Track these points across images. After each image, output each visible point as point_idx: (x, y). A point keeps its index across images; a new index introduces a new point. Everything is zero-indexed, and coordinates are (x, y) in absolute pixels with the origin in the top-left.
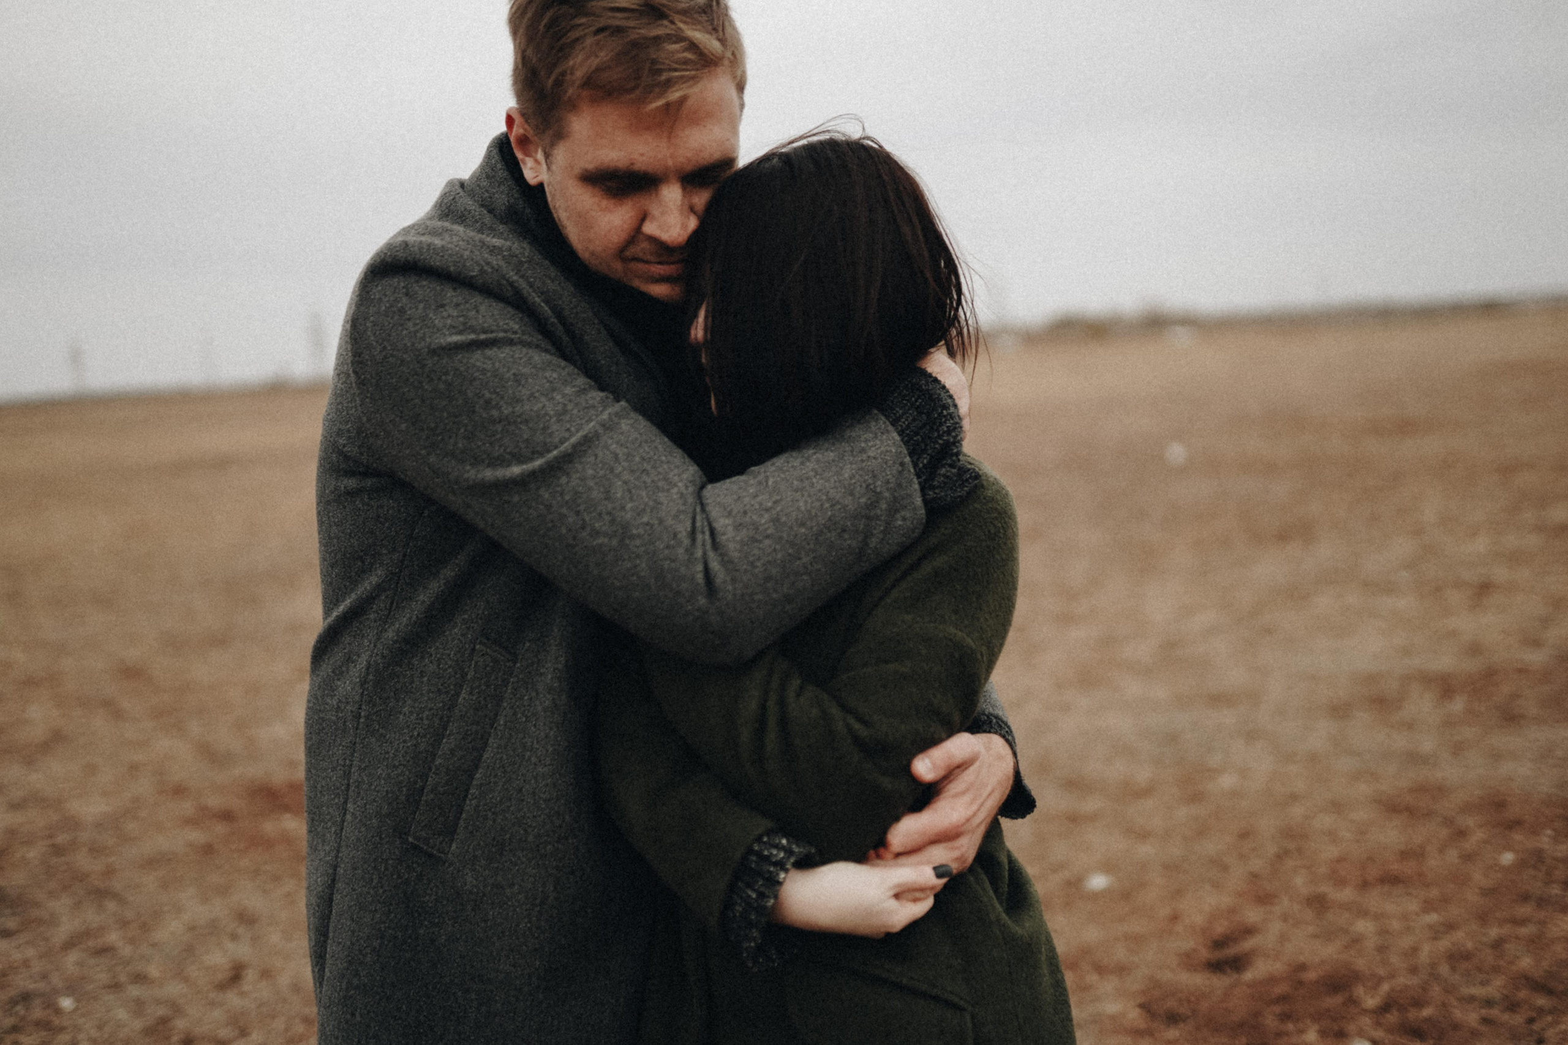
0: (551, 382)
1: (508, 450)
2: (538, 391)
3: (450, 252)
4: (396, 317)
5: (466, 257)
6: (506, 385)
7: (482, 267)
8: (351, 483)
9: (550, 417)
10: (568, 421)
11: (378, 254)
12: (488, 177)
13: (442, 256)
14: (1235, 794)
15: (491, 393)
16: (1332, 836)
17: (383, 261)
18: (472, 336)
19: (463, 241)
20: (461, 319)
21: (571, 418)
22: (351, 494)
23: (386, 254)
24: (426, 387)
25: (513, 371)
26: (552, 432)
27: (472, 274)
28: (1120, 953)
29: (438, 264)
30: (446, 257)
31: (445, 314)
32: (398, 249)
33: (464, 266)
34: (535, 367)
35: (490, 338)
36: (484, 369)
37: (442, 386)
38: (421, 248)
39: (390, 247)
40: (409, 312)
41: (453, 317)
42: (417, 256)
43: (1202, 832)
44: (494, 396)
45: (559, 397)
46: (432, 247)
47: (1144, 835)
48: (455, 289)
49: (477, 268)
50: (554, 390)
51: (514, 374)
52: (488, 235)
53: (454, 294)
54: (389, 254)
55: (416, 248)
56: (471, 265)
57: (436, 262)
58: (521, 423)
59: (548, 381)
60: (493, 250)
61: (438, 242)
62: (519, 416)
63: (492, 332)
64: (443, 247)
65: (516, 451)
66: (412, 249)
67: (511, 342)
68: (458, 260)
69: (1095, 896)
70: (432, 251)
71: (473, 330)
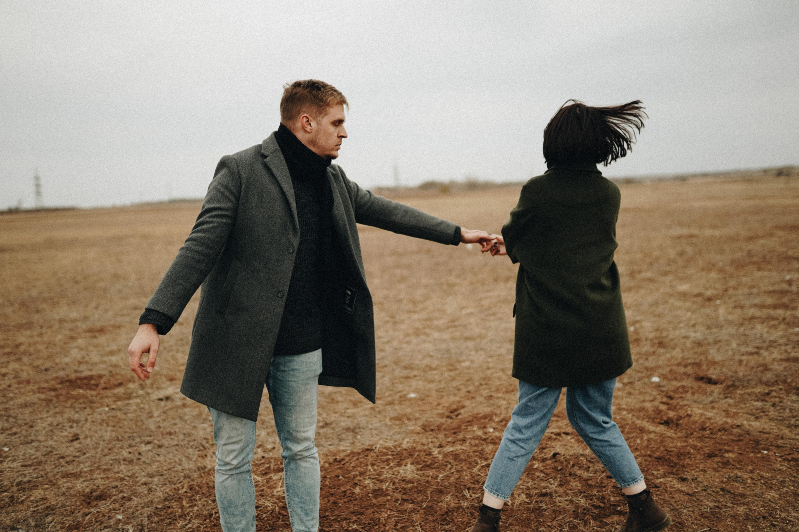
14: (469, 368)
16: (499, 378)
28: (417, 415)
43: (453, 379)
47: (432, 381)
69: (410, 400)
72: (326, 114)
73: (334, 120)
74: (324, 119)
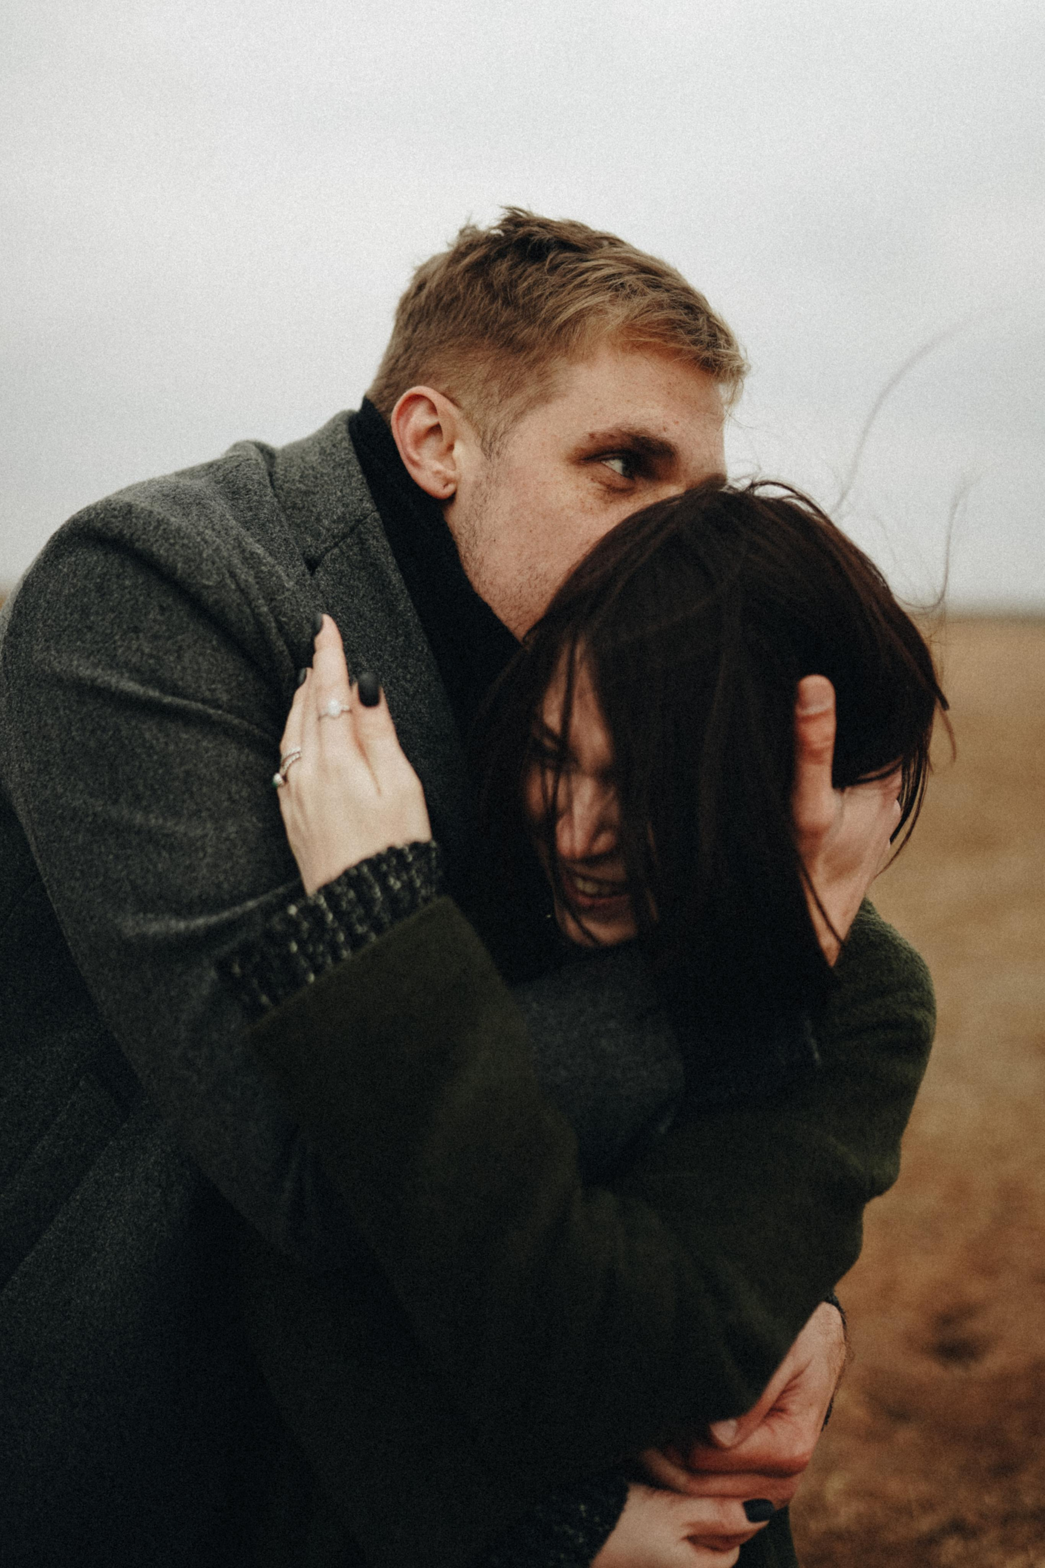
0: (234, 802)
1: (132, 877)
2: (209, 809)
3: (186, 541)
4: (77, 615)
5: (205, 555)
6: (170, 783)
7: (223, 579)
10: (225, 872)
11: (88, 510)
12: (323, 451)
13: (173, 545)
15: (146, 787)
18: (154, 693)
19: (214, 530)
20: (152, 662)
21: (232, 868)
24: (74, 733)
25: (187, 767)
26: (196, 879)
30: (177, 547)
31: (135, 645)
32: (116, 513)
33: (198, 568)
34: (221, 771)
35: (178, 706)
36: (152, 747)
37: (92, 744)
40: (92, 618)
41: (143, 654)
44: (147, 793)
49: (215, 577)
51: (187, 773)
52: (253, 535)
56: (209, 571)
57: (160, 550)
58: (164, 847)
59: (230, 799)
60: (250, 560)
61: (176, 520)
62: (167, 835)
64: (179, 530)
65: (139, 882)
67: (204, 722)
68: (192, 556)
70: (160, 532)
71: (160, 685)
72: (544, 398)
73: (592, 436)
74: (522, 426)
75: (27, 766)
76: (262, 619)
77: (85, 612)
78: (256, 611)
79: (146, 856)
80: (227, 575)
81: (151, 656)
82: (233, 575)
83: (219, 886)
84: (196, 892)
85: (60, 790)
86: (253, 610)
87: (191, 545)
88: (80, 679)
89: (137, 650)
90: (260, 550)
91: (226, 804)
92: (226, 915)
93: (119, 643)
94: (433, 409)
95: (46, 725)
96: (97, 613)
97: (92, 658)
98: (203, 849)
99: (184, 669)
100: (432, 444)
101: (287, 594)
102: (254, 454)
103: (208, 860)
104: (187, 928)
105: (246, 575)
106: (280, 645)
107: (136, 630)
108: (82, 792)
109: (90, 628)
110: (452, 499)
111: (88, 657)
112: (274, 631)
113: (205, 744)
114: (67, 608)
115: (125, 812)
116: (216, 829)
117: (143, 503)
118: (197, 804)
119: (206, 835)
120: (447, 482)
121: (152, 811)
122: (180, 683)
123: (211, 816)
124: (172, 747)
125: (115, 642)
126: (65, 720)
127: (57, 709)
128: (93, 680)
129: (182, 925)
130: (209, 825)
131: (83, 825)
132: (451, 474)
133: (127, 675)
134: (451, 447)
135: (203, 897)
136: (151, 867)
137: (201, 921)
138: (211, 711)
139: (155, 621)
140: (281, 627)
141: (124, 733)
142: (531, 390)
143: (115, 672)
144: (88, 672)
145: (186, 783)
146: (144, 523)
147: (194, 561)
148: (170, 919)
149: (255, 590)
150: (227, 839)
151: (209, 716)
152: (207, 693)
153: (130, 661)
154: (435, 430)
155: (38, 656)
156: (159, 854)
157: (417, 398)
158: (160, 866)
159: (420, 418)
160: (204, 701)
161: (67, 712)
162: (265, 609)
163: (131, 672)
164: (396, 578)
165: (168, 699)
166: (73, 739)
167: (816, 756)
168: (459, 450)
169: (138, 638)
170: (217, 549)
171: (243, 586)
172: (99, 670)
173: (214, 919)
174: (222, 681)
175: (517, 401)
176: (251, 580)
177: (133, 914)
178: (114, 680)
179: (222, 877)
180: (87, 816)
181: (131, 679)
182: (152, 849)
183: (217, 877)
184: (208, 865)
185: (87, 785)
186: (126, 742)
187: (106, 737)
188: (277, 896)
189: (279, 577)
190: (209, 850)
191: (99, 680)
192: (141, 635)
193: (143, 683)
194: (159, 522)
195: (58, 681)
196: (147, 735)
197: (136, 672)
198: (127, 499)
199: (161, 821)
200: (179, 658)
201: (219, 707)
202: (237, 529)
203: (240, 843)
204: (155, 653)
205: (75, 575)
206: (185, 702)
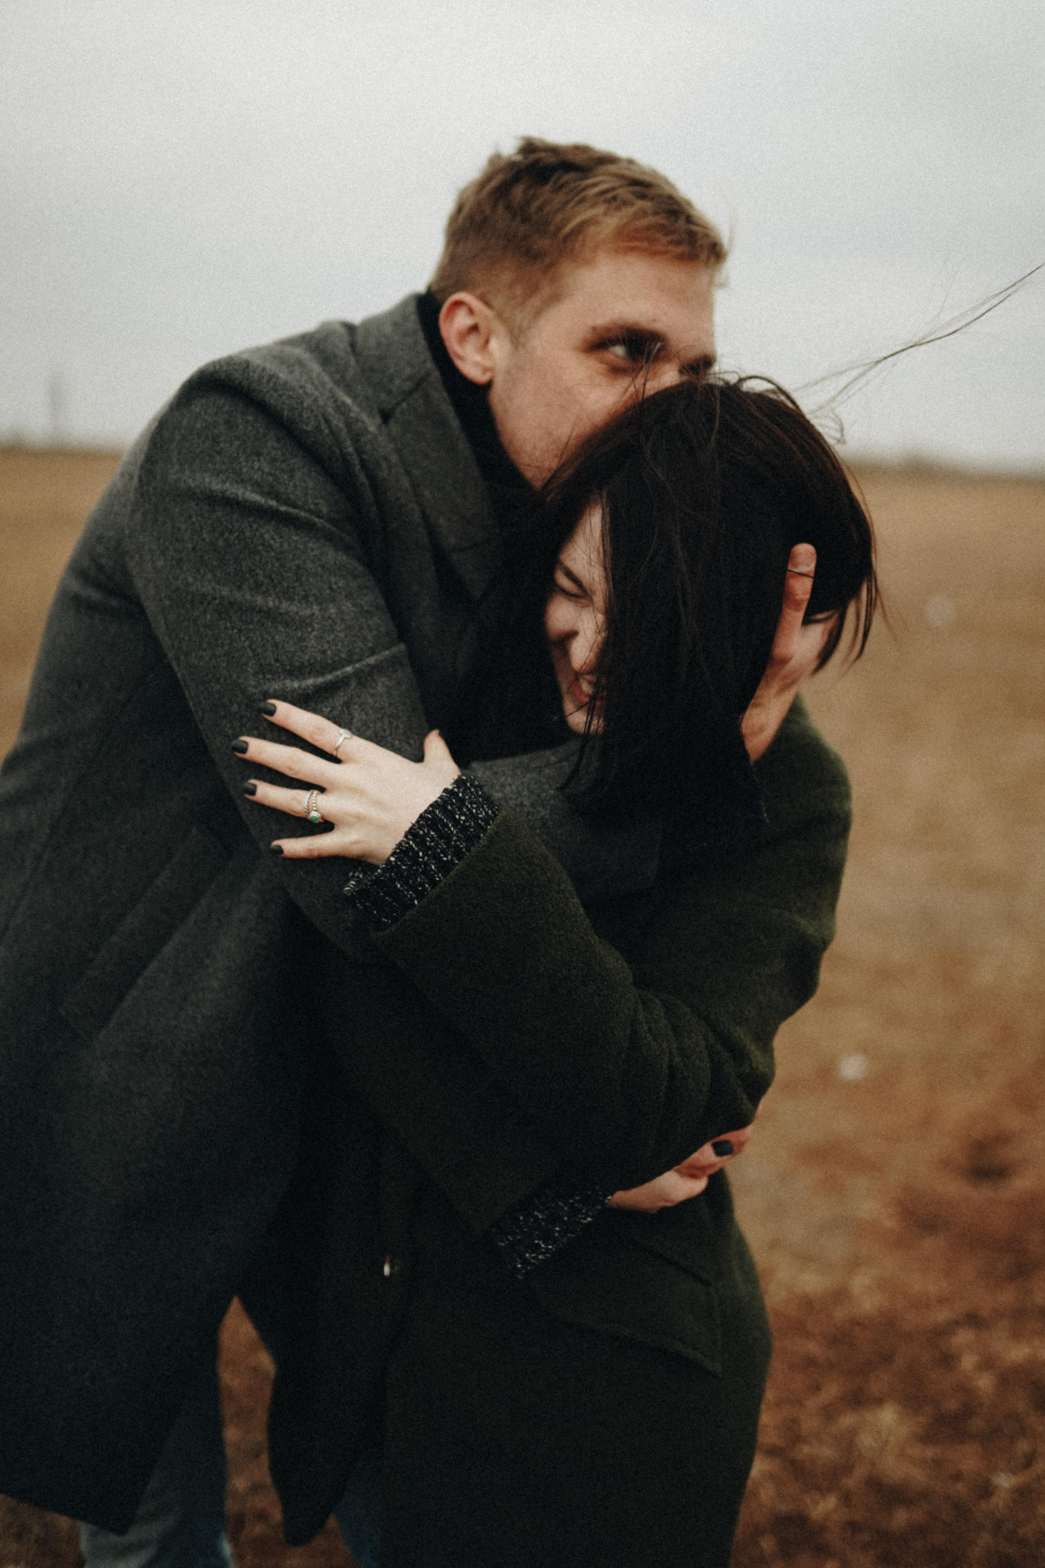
0: (334, 590)
3: (291, 393)
4: (208, 443)
5: (305, 404)
6: (284, 574)
7: (320, 423)
8: (95, 595)
9: (313, 630)
10: (328, 642)
11: (214, 364)
13: (281, 396)
15: (265, 577)
17: (216, 372)
18: (273, 503)
19: (313, 383)
20: (271, 479)
21: (334, 639)
22: (91, 608)
23: (221, 366)
24: (205, 535)
25: (297, 562)
26: (306, 647)
27: (304, 427)
29: (272, 401)
30: (284, 397)
31: (257, 465)
32: (236, 367)
33: (300, 415)
34: (323, 567)
36: (271, 546)
37: (221, 543)
38: (261, 377)
39: (229, 361)
40: (221, 445)
41: (263, 472)
42: (254, 384)
44: (266, 581)
45: (332, 610)
46: (274, 380)
48: (278, 440)
49: (313, 423)
50: (333, 600)
51: (298, 566)
52: (343, 390)
53: (276, 445)
54: (225, 368)
55: (256, 376)
56: (308, 418)
57: (271, 399)
58: (280, 623)
59: (331, 588)
60: (340, 408)
61: (283, 376)
62: (283, 614)
63: (295, 506)
64: (286, 383)
66: (251, 374)
67: (310, 528)
68: (296, 406)
70: (272, 384)
71: (277, 497)
72: (555, 298)
73: (594, 329)
74: (542, 322)
75: (160, 563)
76: (348, 457)
77: (215, 440)
78: (345, 451)
79: (265, 629)
80: (322, 421)
81: (269, 474)
82: (327, 421)
83: (324, 652)
84: (307, 657)
85: (190, 580)
86: (341, 450)
87: (295, 396)
88: (213, 492)
89: (259, 469)
90: (349, 401)
91: (328, 592)
92: (329, 677)
93: (244, 464)
94: (471, 312)
95: (179, 529)
96: (225, 441)
97: (221, 475)
98: (310, 625)
99: (295, 486)
100: (473, 341)
101: (370, 437)
102: (342, 330)
103: (314, 633)
104: (299, 687)
105: (338, 422)
106: (362, 478)
107: (258, 454)
108: (210, 581)
109: (219, 453)
110: (489, 385)
111: (218, 474)
112: (358, 467)
113: (310, 545)
114: (199, 438)
115: (248, 597)
116: (320, 610)
117: (257, 361)
118: (305, 591)
119: (313, 614)
120: (486, 370)
121: (270, 596)
122: (292, 496)
123: (316, 600)
124: (286, 546)
125: (240, 463)
126: (197, 525)
127: (190, 517)
128: (224, 492)
129: (296, 685)
130: (315, 607)
131: (211, 606)
132: (488, 363)
133: (249, 488)
134: (487, 341)
135: (312, 661)
136: (270, 638)
137: (310, 682)
138: (316, 520)
139: (273, 448)
140: (363, 462)
141: (248, 534)
142: (546, 291)
143: (240, 486)
144: (220, 486)
145: (296, 574)
146: (259, 377)
147: (296, 409)
148: (285, 678)
149: (344, 434)
150: (329, 618)
151: (315, 524)
152: (312, 507)
153: (253, 477)
154: (474, 328)
155: (172, 477)
156: (276, 628)
157: (458, 304)
158: (277, 637)
159: (462, 320)
160: (309, 511)
161: (199, 518)
162: (351, 450)
163: (253, 485)
164: (455, 423)
165: (283, 508)
166: (204, 540)
167: (797, 604)
168: (494, 344)
169: (259, 461)
170: (316, 400)
171: (335, 429)
172: (228, 485)
173: (320, 680)
174: (322, 497)
175: (536, 301)
176: (341, 425)
177: (254, 675)
178: (240, 492)
179: (326, 647)
180: (215, 599)
181: (253, 492)
182: (270, 624)
183: (322, 646)
184: (315, 637)
185: (215, 576)
186: (250, 541)
187: (232, 538)
188: (368, 665)
189: (363, 422)
190: (316, 626)
191: (228, 493)
192: (262, 459)
193: (262, 493)
194: (271, 377)
195: (191, 494)
196: (267, 536)
197: (257, 486)
198: (245, 356)
199: (277, 603)
200: (291, 477)
201: (319, 517)
202: (330, 385)
203: (338, 621)
204: (273, 472)
205: (206, 413)
206: (297, 511)
